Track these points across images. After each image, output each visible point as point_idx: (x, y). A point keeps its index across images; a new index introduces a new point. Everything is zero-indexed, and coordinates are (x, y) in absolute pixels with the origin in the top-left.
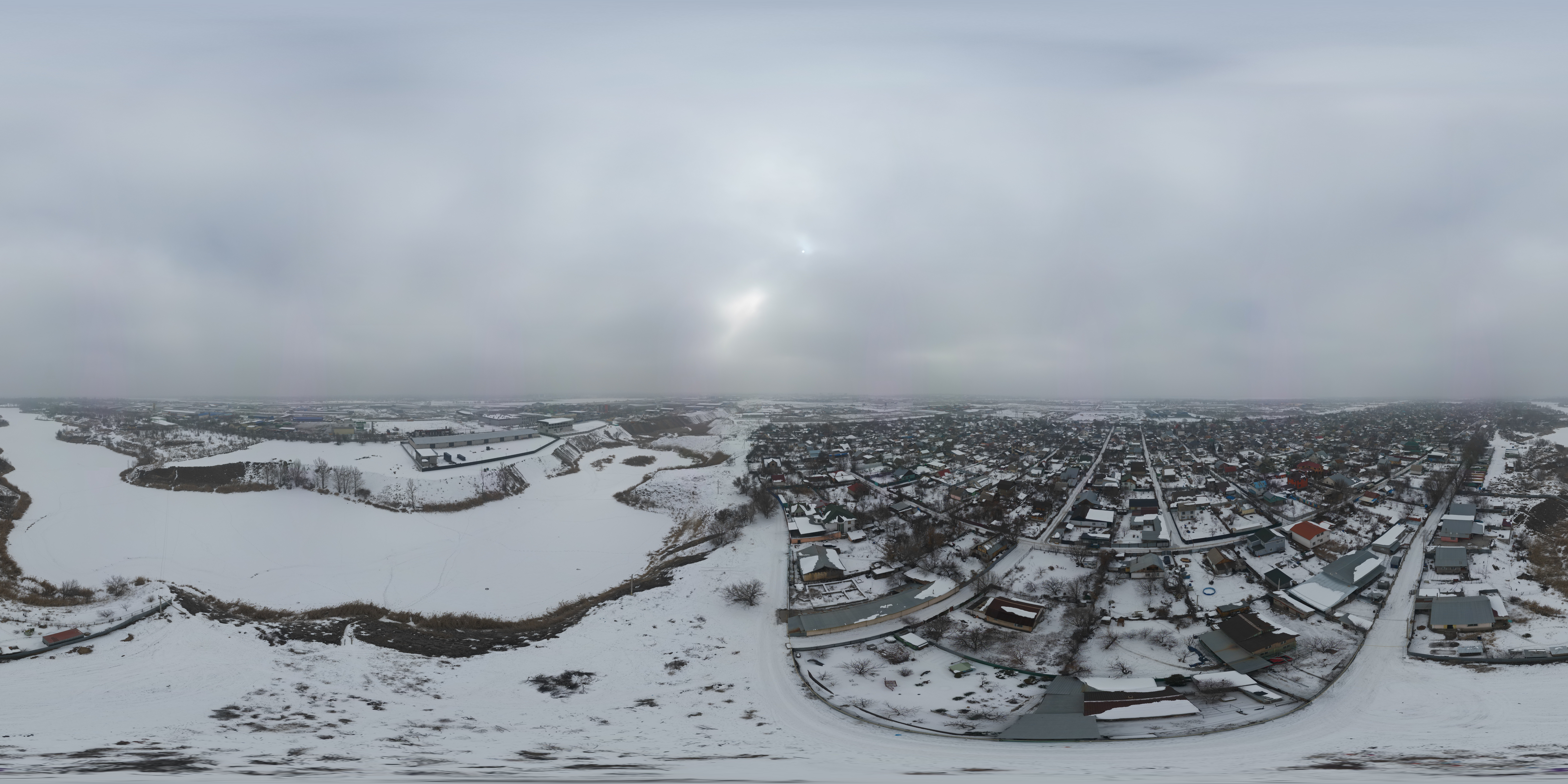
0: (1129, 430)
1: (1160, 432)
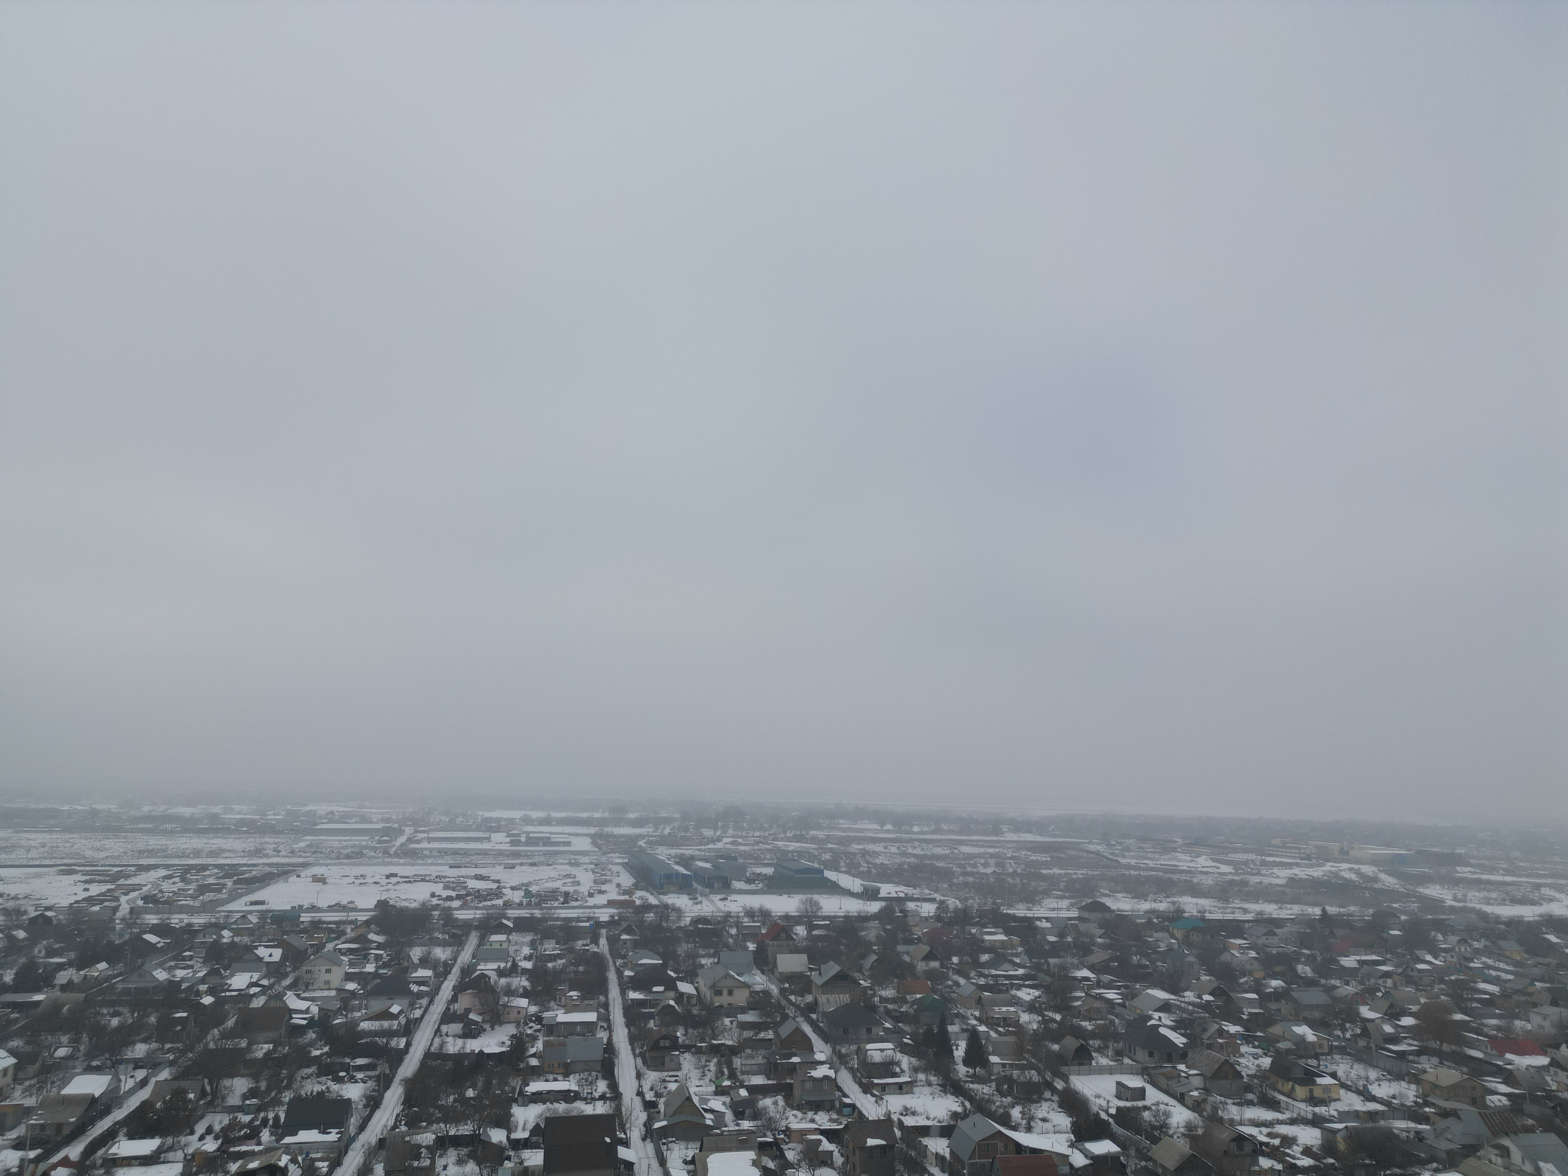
0: (550, 947)
1: (692, 956)
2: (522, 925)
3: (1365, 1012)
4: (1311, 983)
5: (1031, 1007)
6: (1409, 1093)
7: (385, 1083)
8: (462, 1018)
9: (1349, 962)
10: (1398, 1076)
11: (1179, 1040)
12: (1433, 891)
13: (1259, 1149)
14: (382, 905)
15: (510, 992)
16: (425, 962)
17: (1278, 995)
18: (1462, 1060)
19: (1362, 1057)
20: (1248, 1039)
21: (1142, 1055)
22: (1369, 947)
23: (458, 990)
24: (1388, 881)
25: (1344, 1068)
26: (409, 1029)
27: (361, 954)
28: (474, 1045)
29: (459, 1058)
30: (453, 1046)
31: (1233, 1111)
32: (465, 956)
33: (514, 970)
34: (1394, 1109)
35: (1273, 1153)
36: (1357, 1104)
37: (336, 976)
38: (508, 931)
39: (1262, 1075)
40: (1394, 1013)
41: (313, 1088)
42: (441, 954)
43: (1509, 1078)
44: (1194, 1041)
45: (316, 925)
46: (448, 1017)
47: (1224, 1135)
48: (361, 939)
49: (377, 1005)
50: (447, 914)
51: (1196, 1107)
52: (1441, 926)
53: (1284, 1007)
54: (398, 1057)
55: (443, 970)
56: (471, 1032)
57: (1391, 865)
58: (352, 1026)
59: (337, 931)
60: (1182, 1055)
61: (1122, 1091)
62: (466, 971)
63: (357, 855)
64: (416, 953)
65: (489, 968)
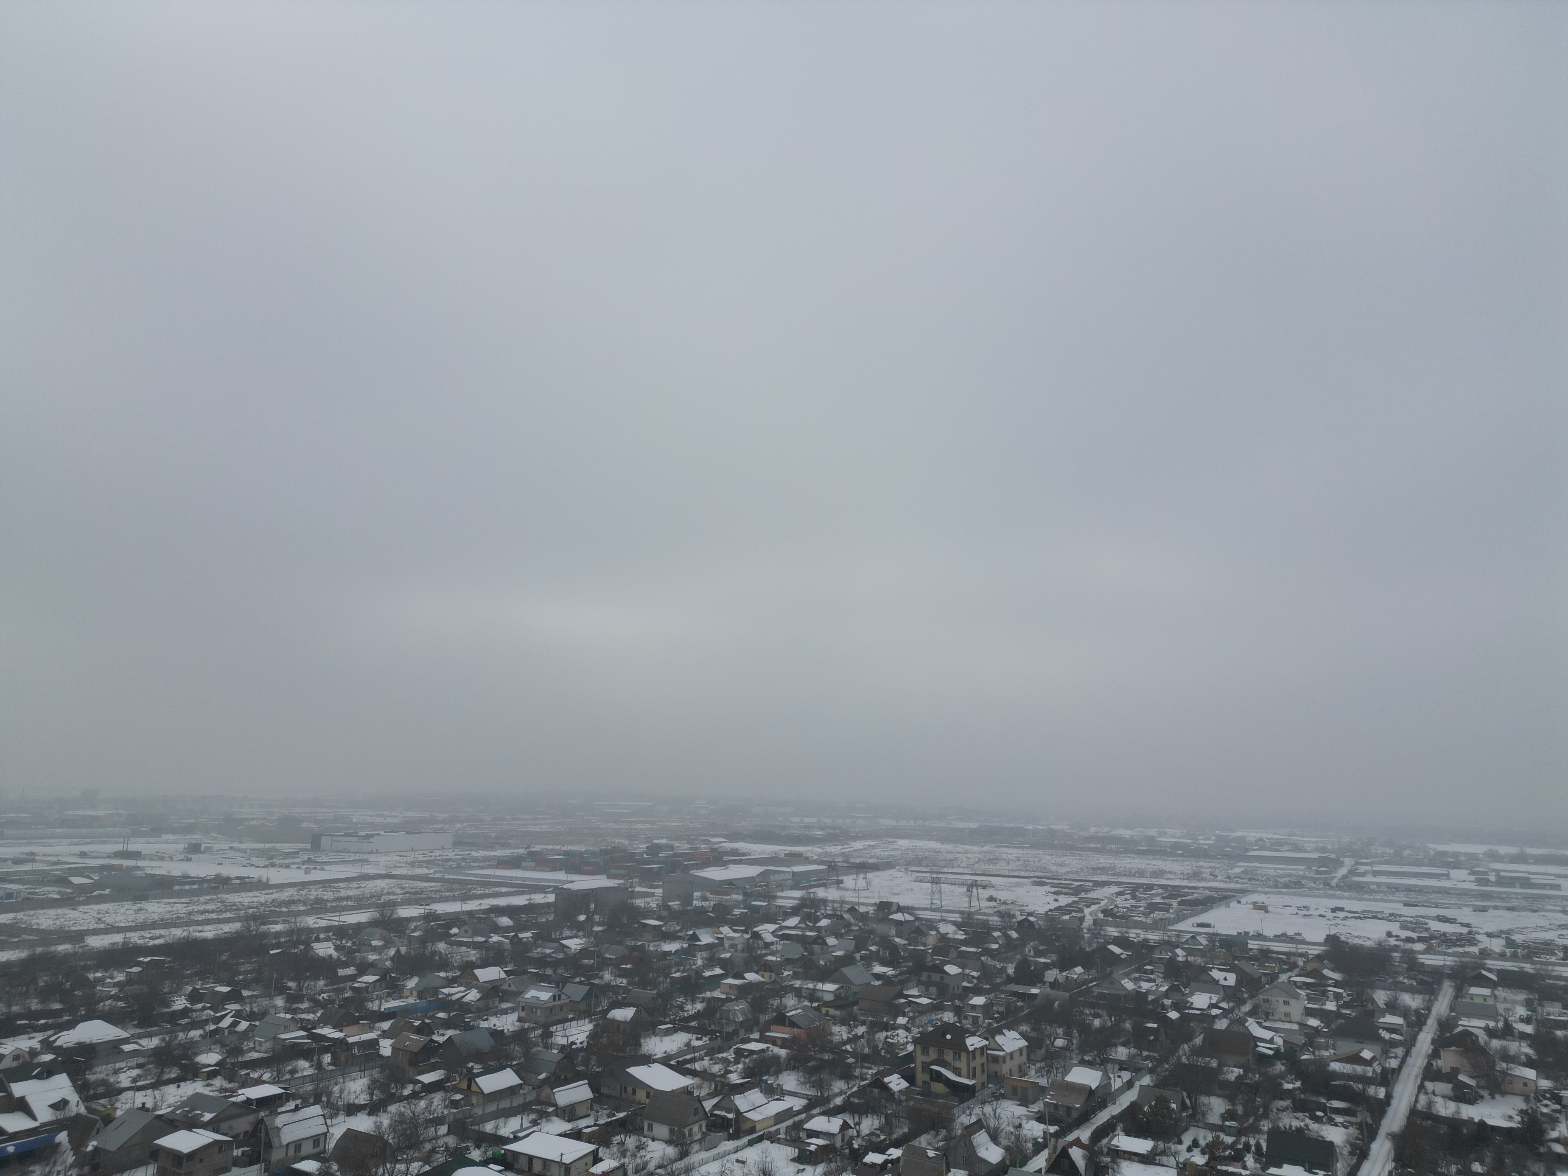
2: (1508, 980)
7: (1369, 1133)
8: (1450, 1077)
14: (1332, 940)
15: (1506, 1057)
16: (1392, 1007)
23: (1440, 1044)
26: (1388, 1078)
27: (1319, 989)
28: (1471, 1112)
29: (1455, 1124)
30: (1445, 1109)
32: (1442, 1006)
33: (1507, 1032)
37: (1296, 1009)
38: (1492, 985)
41: (1291, 1121)
42: (1411, 1001)
45: (1265, 955)
46: (1430, 1074)
48: (1315, 974)
49: (1346, 1047)
50: (1410, 958)
54: (1380, 1108)
55: (1417, 1021)
56: (1463, 1095)
58: (1321, 1065)
59: (1288, 962)
62: (1445, 1025)
63: (1295, 885)
64: (1381, 997)
65: (1475, 1025)
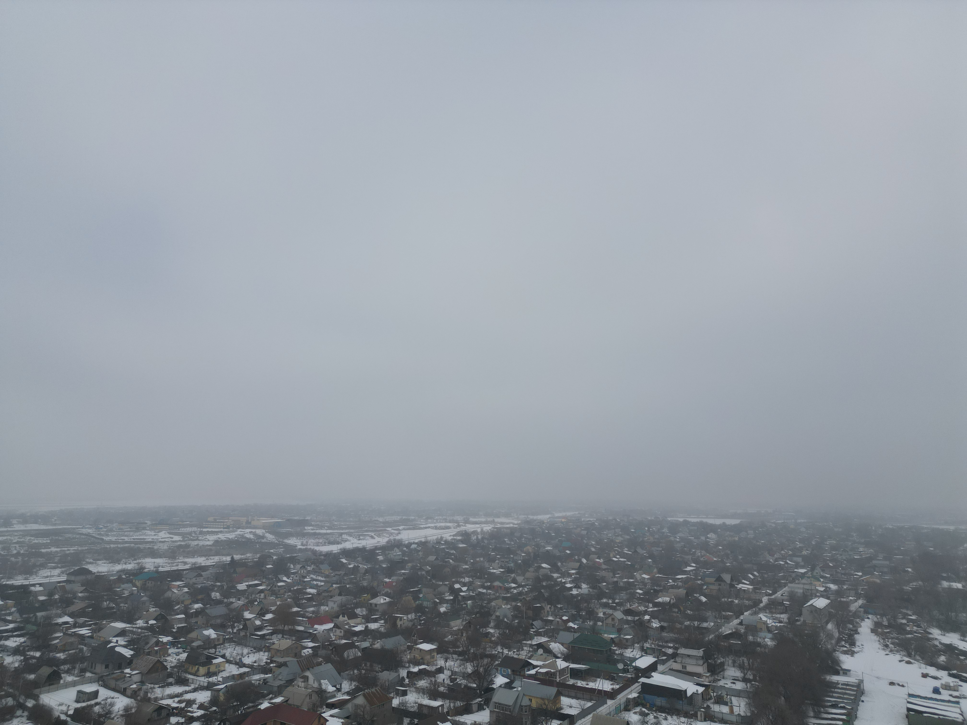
3: (247, 615)
4: (218, 602)
5: (16, 651)
6: (263, 657)
9: (242, 587)
10: (258, 649)
11: (127, 653)
12: (292, 541)
13: (171, 712)
17: (198, 613)
18: (293, 633)
19: (240, 641)
20: (173, 644)
21: (100, 668)
22: (254, 577)
24: (270, 537)
25: (230, 651)
31: (158, 692)
34: (254, 669)
35: (180, 712)
36: (234, 670)
39: (181, 666)
40: (261, 614)
43: (313, 637)
44: (138, 652)
47: (149, 709)
51: (134, 695)
52: (293, 560)
53: (200, 620)
57: (272, 528)
60: (129, 662)
61: (81, 696)
